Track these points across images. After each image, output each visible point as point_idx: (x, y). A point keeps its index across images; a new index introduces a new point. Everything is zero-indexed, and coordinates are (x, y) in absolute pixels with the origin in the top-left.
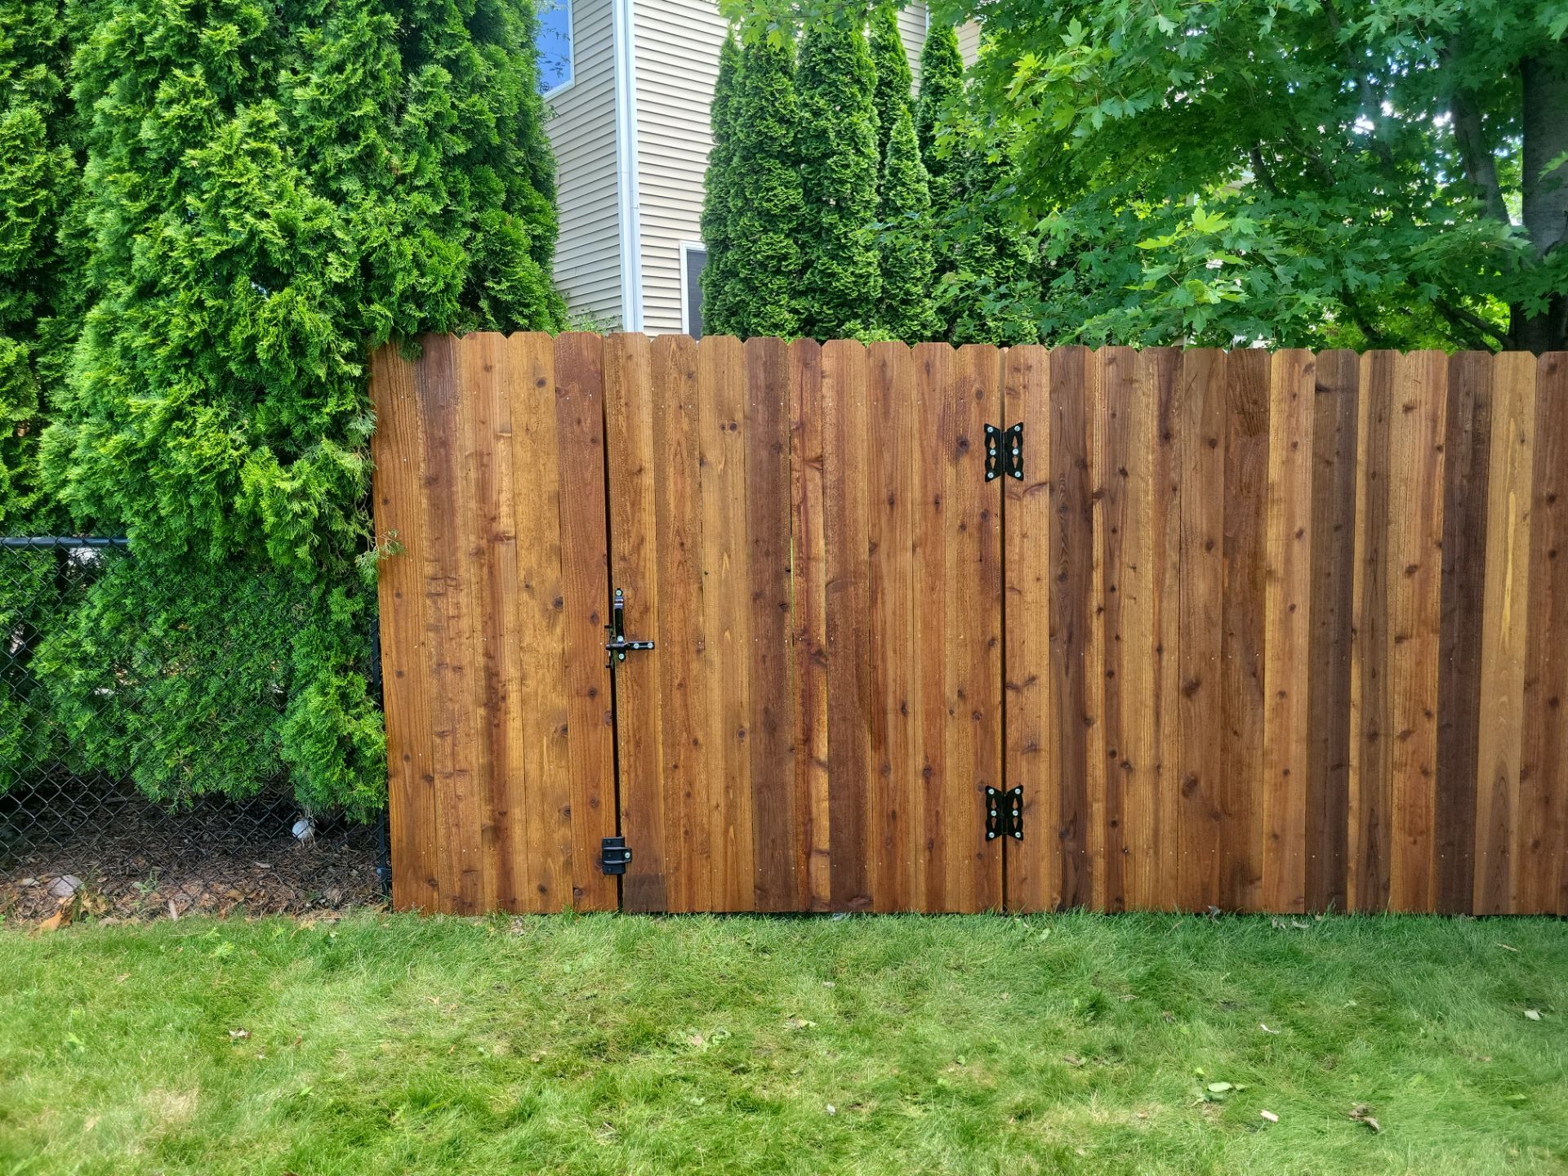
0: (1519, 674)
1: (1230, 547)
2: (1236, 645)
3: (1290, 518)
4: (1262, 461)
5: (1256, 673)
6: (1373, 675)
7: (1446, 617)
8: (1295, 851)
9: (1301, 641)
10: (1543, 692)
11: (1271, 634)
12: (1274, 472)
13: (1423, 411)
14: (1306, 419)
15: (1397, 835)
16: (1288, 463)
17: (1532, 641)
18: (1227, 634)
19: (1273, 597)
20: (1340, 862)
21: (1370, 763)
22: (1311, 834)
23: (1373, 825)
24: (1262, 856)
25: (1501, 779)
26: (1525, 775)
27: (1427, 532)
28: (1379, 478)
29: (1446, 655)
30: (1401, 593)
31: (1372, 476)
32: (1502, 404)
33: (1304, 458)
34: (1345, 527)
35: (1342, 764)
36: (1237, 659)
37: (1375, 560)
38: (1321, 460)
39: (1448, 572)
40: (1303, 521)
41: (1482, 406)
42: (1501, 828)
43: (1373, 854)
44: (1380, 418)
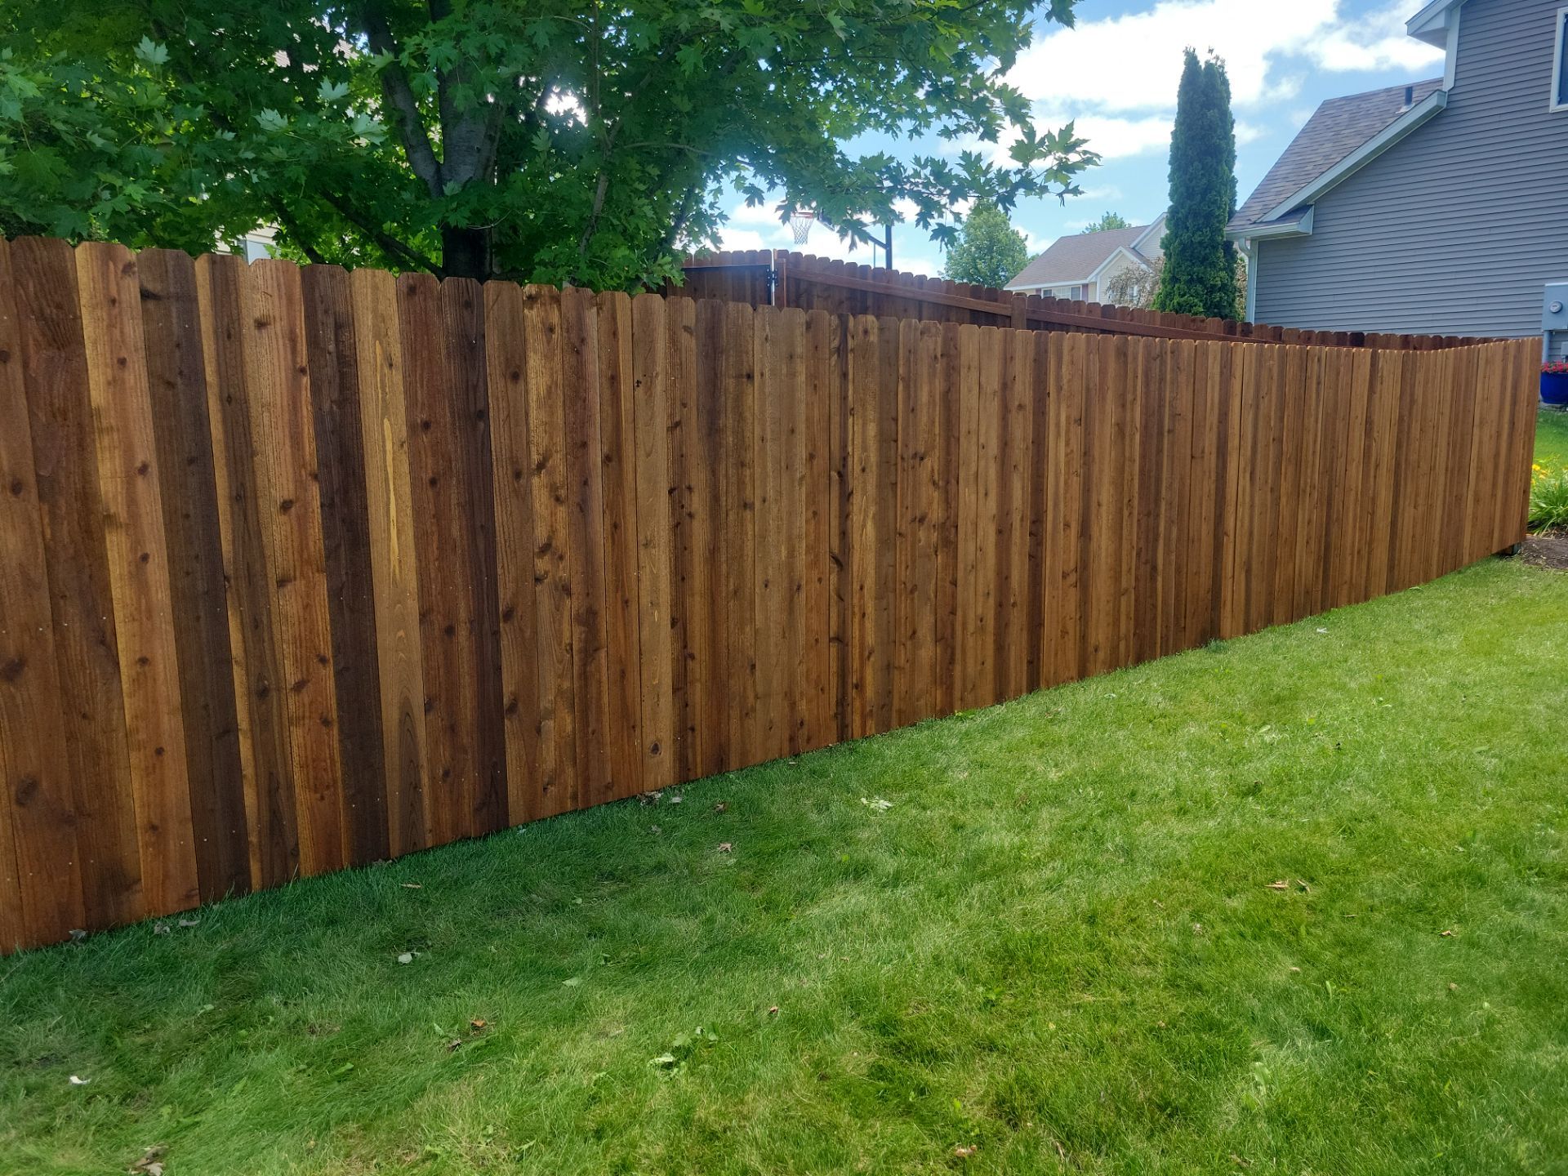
0: (413, 606)
1: (47, 490)
2: (72, 612)
3: (129, 452)
4: (79, 379)
5: (105, 640)
6: (257, 626)
7: (331, 553)
8: (181, 839)
9: (161, 595)
10: (439, 621)
11: (120, 591)
12: (98, 392)
13: (278, 328)
14: (134, 330)
15: (302, 796)
16: (115, 383)
17: (422, 573)
18: (56, 597)
19: (116, 548)
20: (238, 840)
21: (262, 724)
22: (200, 816)
23: (274, 788)
24: (140, 856)
25: (406, 715)
26: (428, 707)
27: (298, 462)
28: (236, 403)
29: (335, 594)
30: (278, 532)
31: (227, 400)
32: (365, 324)
33: (137, 376)
34: (200, 459)
35: (229, 730)
36: (75, 626)
37: (244, 497)
38: (161, 383)
39: (328, 506)
40: (145, 450)
41: (344, 325)
42: (411, 764)
43: (277, 822)
44: (229, 334)
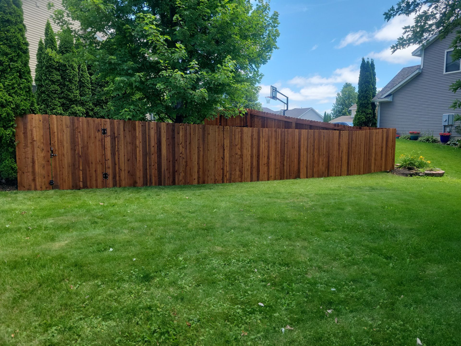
0: (166, 158)
1: (133, 144)
2: (134, 155)
3: (139, 140)
4: (136, 133)
5: (136, 158)
6: (150, 158)
7: (157, 152)
8: (142, 179)
9: (141, 155)
10: (168, 160)
11: (138, 154)
12: (137, 135)
13: (154, 129)
14: (141, 129)
15: (153, 177)
16: (139, 134)
17: (167, 155)
18: (133, 154)
19: (138, 149)
20: (147, 180)
21: (150, 169)
22: (143, 177)
23: (150, 176)
24: (138, 180)
25: (164, 170)
26: (167, 170)
27: (155, 142)
28: (149, 136)
29: (158, 156)
30: (152, 149)
31: (148, 136)
32: (162, 128)
33: (141, 133)
34: (146, 141)
35: (147, 169)
36: (134, 157)
37: (149, 145)
38: (143, 134)
39: (157, 147)
40: (141, 141)
41: (160, 128)
42: (165, 176)
43: (151, 180)
44: (149, 129)
